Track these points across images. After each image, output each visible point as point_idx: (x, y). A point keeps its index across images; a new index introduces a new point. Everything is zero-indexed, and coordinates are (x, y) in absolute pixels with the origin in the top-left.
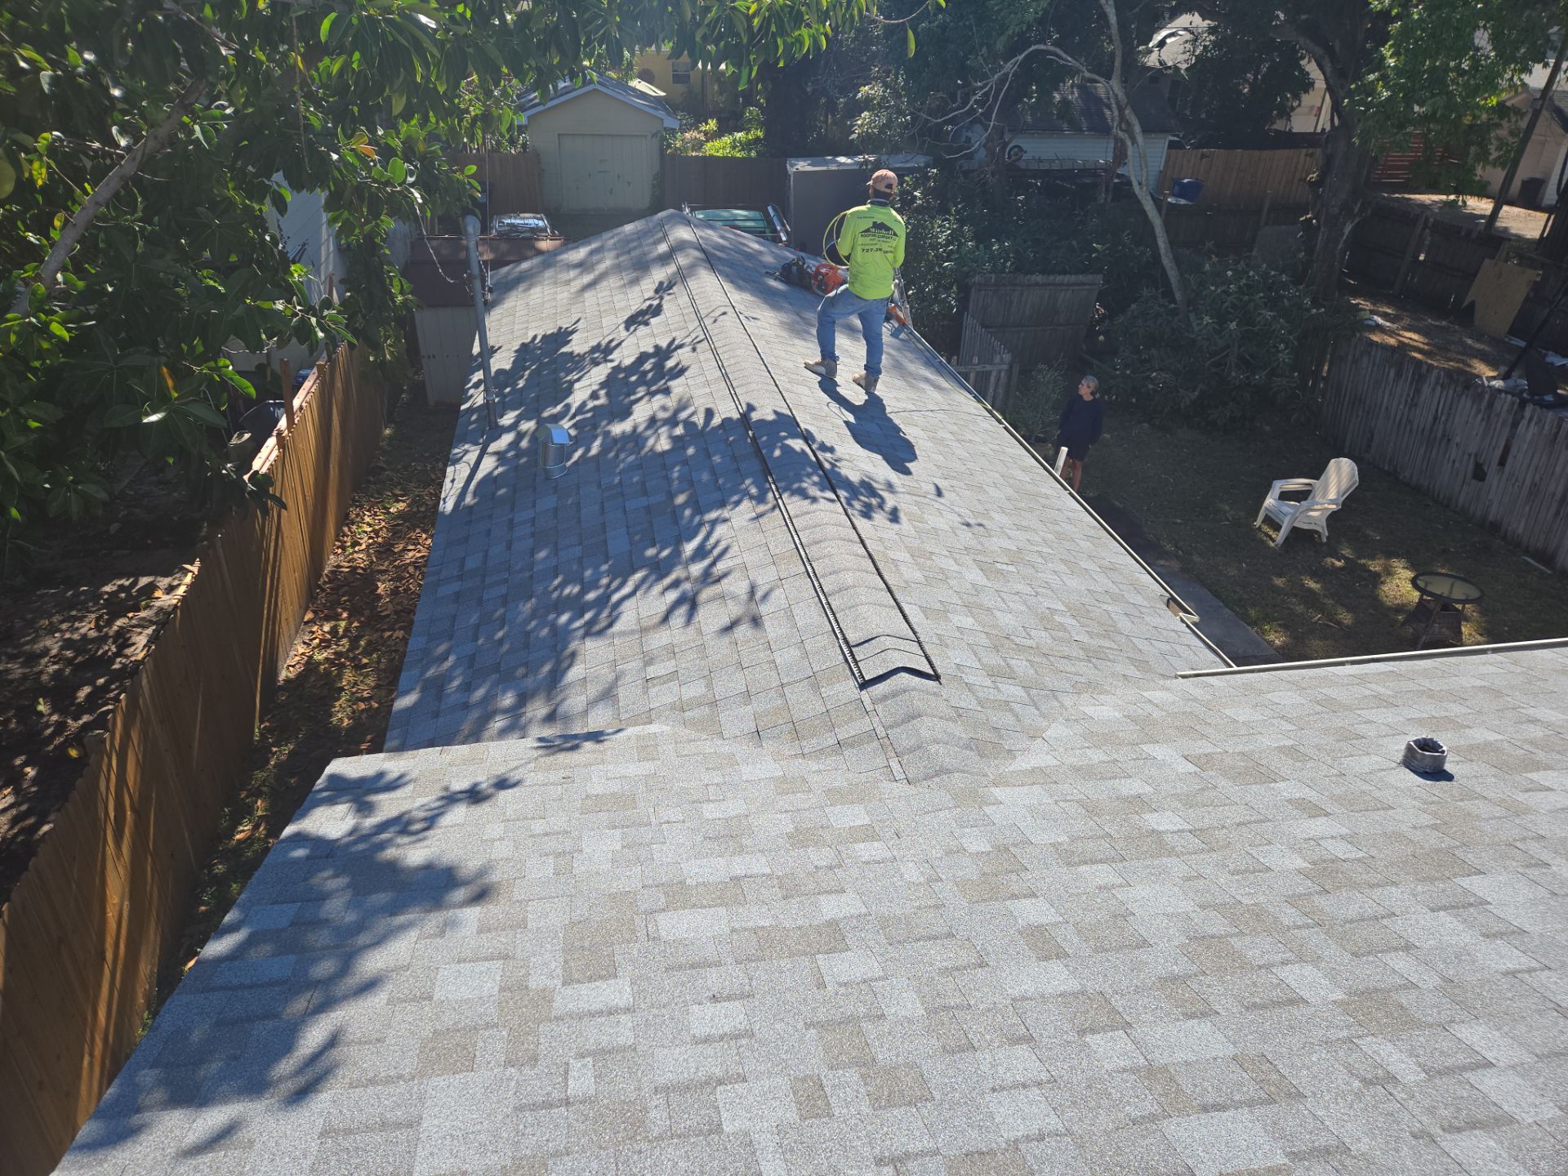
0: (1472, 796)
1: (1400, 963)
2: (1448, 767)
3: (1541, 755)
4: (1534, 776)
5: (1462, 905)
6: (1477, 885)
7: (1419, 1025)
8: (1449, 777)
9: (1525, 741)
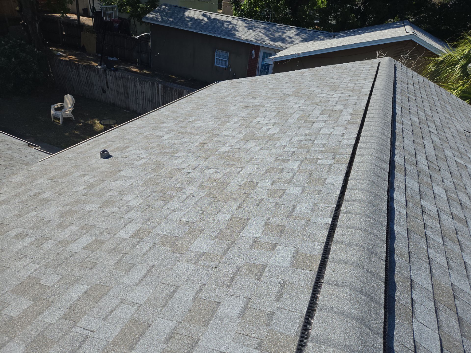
0: (117, 158)
1: (110, 194)
2: (111, 155)
3: (129, 145)
4: (128, 149)
5: (119, 179)
6: (122, 173)
7: (116, 202)
8: (111, 156)
9: (125, 144)
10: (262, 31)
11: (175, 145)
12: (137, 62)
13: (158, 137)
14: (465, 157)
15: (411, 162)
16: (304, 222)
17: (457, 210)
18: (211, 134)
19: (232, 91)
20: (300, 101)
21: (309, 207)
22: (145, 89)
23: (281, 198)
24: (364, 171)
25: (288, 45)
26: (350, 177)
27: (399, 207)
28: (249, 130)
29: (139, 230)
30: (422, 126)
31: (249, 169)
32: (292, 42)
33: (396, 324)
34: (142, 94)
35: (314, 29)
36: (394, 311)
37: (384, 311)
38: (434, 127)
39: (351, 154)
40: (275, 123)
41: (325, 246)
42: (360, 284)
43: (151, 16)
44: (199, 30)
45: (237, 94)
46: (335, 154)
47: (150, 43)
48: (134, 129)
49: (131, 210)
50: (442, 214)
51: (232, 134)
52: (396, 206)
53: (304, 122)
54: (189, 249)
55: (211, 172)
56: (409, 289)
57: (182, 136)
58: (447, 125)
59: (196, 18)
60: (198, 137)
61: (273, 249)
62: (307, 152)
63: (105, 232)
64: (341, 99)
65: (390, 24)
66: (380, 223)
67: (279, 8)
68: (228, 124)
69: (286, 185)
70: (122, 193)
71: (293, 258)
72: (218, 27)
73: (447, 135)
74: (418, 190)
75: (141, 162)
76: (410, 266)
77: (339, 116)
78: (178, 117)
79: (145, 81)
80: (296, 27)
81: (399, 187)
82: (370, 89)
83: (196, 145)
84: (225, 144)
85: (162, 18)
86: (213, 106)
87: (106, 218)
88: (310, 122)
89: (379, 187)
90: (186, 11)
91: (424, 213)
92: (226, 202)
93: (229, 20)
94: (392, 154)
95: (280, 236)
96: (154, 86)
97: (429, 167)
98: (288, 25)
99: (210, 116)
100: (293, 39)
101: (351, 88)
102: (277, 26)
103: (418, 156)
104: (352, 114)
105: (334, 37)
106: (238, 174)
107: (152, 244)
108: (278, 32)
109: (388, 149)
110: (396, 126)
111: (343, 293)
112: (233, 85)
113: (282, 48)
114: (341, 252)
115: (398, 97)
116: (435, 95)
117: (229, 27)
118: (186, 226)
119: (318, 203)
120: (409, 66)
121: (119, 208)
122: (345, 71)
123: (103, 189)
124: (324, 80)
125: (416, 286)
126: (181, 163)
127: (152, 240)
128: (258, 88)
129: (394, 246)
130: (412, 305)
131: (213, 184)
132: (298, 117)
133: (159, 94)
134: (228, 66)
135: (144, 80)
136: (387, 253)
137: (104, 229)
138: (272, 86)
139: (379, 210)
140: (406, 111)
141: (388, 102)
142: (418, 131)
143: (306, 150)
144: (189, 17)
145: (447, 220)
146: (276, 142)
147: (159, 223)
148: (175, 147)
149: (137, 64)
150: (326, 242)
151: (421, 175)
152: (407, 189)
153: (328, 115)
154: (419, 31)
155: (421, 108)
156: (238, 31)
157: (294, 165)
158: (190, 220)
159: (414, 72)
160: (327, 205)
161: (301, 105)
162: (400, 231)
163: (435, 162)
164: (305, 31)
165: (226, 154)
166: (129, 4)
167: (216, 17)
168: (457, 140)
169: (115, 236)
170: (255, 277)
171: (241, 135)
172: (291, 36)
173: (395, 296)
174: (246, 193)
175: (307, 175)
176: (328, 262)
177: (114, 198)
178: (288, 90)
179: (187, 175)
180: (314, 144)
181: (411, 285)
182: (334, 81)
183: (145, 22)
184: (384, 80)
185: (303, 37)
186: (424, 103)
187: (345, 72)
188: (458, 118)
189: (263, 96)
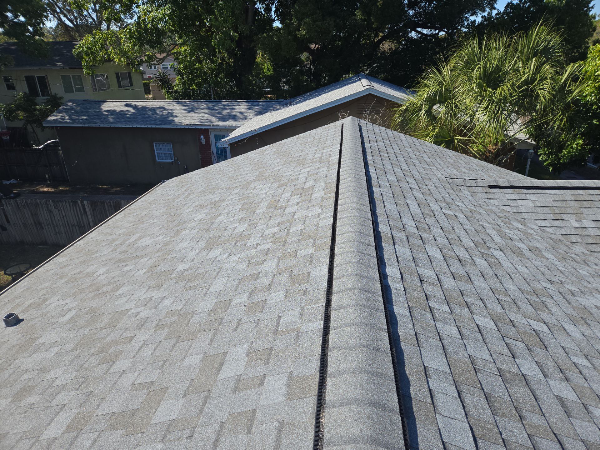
0: (31, 320)
1: (26, 377)
2: (21, 318)
3: (47, 296)
4: (47, 303)
5: (36, 351)
6: (40, 341)
7: (36, 386)
8: (23, 320)
9: (41, 296)
10: (206, 111)
11: (115, 280)
12: (47, 178)
13: (89, 275)
14: (453, 207)
15: (397, 227)
16: (293, 335)
17: (456, 268)
18: (163, 252)
19: (183, 189)
20: (267, 185)
21: (296, 314)
22: (64, 211)
23: (262, 312)
24: (348, 252)
25: (242, 122)
26: (335, 264)
27: (395, 284)
28: (211, 235)
29: (76, 419)
30: (401, 184)
31: (218, 285)
32: (245, 118)
33: (418, 429)
34: (62, 219)
35: (266, 99)
36: (413, 413)
37: (400, 419)
38: (414, 182)
39: (331, 235)
40: (242, 218)
41: (322, 358)
42: (368, 394)
43: (55, 118)
44: (125, 124)
45: (190, 192)
46: (315, 240)
47: (60, 152)
48: (53, 271)
49: (60, 392)
50: (442, 278)
51: (190, 245)
52: (391, 284)
53: (275, 210)
54: (152, 423)
55: (169, 303)
56: (424, 378)
57: (123, 264)
58: (427, 177)
59: (118, 110)
60: (146, 259)
61: (262, 383)
62: (284, 245)
63: (24, 438)
64: (310, 173)
65: (346, 80)
66: (376, 309)
67: (220, 82)
68: (184, 232)
69: (266, 294)
70: (43, 370)
71: (288, 387)
72: (149, 116)
73: (430, 187)
74: (411, 258)
75: (67, 317)
76: (420, 350)
77: (312, 194)
78: (115, 240)
79: (63, 201)
80: (245, 100)
81: (390, 260)
82: (338, 156)
83: (145, 271)
84: (184, 259)
85: (70, 118)
86: (161, 214)
87: (23, 415)
88: (281, 208)
89: (367, 266)
90: (103, 104)
91: (423, 282)
92: (194, 338)
93: (162, 105)
94: (375, 224)
95: (268, 363)
96: (77, 205)
97: (417, 228)
98: (235, 99)
99: (158, 228)
100: (246, 115)
101: (319, 159)
102: (223, 103)
103: (403, 219)
104: (324, 189)
105: (291, 105)
106: (204, 295)
107: (97, 434)
108: (226, 109)
109: (369, 219)
110: (373, 191)
111: (350, 413)
112: (183, 183)
113: (235, 126)
114: (340, 361)
115: (369, 158)
116: (408, 148)
117: (164, 114)
118: (143, 390)
119: (306, 305)
120: (374, 122)
121: (42, 394)
122: (309, 140)
123: (15, 372)
124: (288, 156)
125: (431, 372)
126: (126, 302)
127: (96, 426)
128: (215, 180)
129: (397, 332)
130: (432, 397)
131: (173, 319)
132: (266, 205)
133: (86, 213)
134: (175, 158)
135: (60, 201)
136: (390, 343)
137: (21, 434)
138: (230, 174)
139: (373, 293)
140: (381, 172)
141: (360, 166)
142: (398, 191)
143: (282, 244)
144: (108, 111)
145: (448, 282)
146: (246, 241)
147: (103, 399)
148: (115, 282)
149: (48, 181)
150: (322, 353)
151: (411, 239)
152: (399, 259)
153: (299, 196)
154: (377, 82)
155: (396, 165)
156: (176, 116)
157: (271, 265)
158: (149, 380)
159: (381, 127)
160: (316, 306)
161: (268, 190)
162: (401, 312)
163: (423, 221)
164: (257, 103)
165: (186, 273)
166: (21, 109)
167: (144, 105)
168: (441, 190)
169: (41, 438)
170: (244, 431)
171: (202, 244)
172: (243, 111)
173: (410, 394)
174: (219, 318)
175: (287, 274)
176: (328, 378)
177: (32, 380)
178: (250, 175)
179: (136, 316)
180: (290, 234)
181: (425, 373)
182: (299, 155)
183: (47, 127)
184: (351, 143)
185: (256, 110)
186: (399, 158)
187: (310, 142)
188: (437, 166)
189: (222, 188)
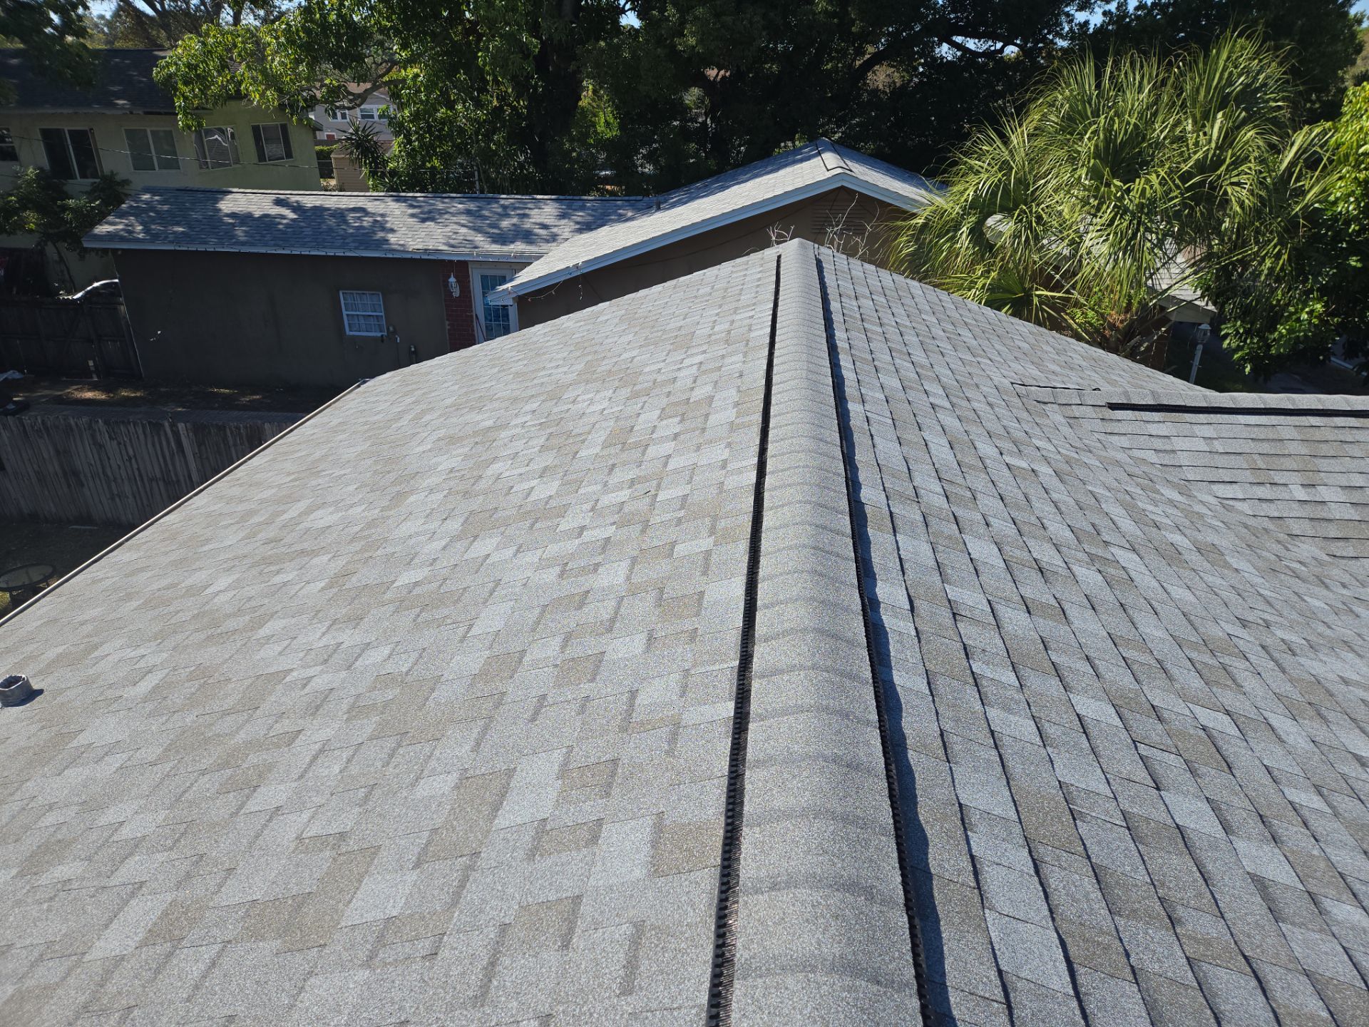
0: (61, 692)
1: (50, 819)
2: (36, 687)
3: (96, 640)
4: (96, 654)
5: (73, 762)
6: (82, 739)
7: (75, 840)
8: (40, 692)
9: (83, 637)
10: (463, 219)
11: (253, 603)
12: (93, 369)
13: (193, 591)
14: (1027, 450)
15: (901, 495)
16: (664, 732)
17: (1034, 588)
18: (363, 543)
19: (409, 400)
20: (602, 394)
21: (673, 684)
22: (132, 446)
23: (593, 680)
24: (790, 548)
25: (545, 247)
26: (762, 573)
27: (895, 621)
28: (475, 504)
29: (168, 914)
30: (912, 395)
31: (491, 619)
32: (553, 238)
34: (128, 464)
35: (602, 195)
36: (934, 908)
38: (941, 392)
39: (752, 509)
40: (545, 469)
41: (730, 784)
42: (834, 864)
43: (110, 228)
44: (275, 245)
45: (424, 407)
46: (715, 519)
47: (123, 308)
48: (108, 583)
49: (131, 854)
50: (1001, 610)
51: (426, 526)
52: (888, 620)
53: (622, 450)
54: (343, 924)
55: (379, 659)
56: (960, 832)
57: (273, 568)
58: (969, 381)
59: (257, 214)
60: (325, 558)
61: (594, 839)
62: (643, 531)
63: (49, 956)
64: (703, 368)
65: (788, 154)
66: (852, 677)
67: (495, 153)
68: (412, 499)
69: (604, 640)
70: (91, 806)
71: (653, 846)
72: (331, 230)
73: (975, 405)
74: (932, 563)
75: (145, 686)
76: (951, 768)
77: (707, 416)
78: (251, 513)
79: (129, 423)
80: (553, 197)
81: (885, 569)
82: (768, 330)
83: (323, 584)
84: (412, 559)
85: (147, 230)
86: (358, 455)
87: (45, 906)
88: (636, 445)
89: (834, 580)
90: (222, 199)
91: (957, 617)
92: (439, 736)
93: (360, 205)
94: (853, 486)
95: (608, 794)
96: (162, 433)
97: (947, 497)
98: (530, 194)
99: (352, 488)
100: (555, 230)
101: (723, 335)
102: (502, 202)
103: (915, 474)
104: (737, 404)
105: (659, 209)
106: (462, 641)
107: (217, 948)
108: (508, 216)
109: (839, 475)
110: (848, 411)
111: (793, 905)
112: (407, 385)
113: (530, 257)
114: (771, 790)
115: (840, 335)
116: (927, 313)
117: (365, 224)
118: (321, 851)
119: (694, 666)
120: (850, 252)
121: (89, 859)
122: (701, 292)
123: (24, 809)
124: (653, 327)
125: (974, 818)
126: (280, 654)
127: (215, 931)
128: (483, 379)
129: (901, 729)
130: (976, 873)
131: (390, 694)
132: (603, 438)
133: (183, 452)
134: (388, 329)
135: (123, 422)
136: (885, 753)
137: (42, 948)
138: (518, 367)
139: (847, 641)
140: (866, 367)
141: (817, 353)
142: (903, 411)
143: (639, 527)
144: (233, 215)
145: (1014, 619)
146: (556, 521)
147: (230, 871)
148: (254, 609)
149: (94, 376)
150: (731, 772)
151: (933, 521)
152: (906, 566)
153: (679, 418)
154: (858, 161)
155: (900, 352)
156: (392, 231)
157: (614, 575)
158: (334, 829)
159: (867, 266)
160: (717, 667)
161: (606, 404)
162: (909, 685)
163: (960, 480)
164: (580, 203)
165: (417, 591)
166: (30, 206)
167: (318, 203)
168: (1002, 411)
169: (87, 958)
170: (555, 943)
171: (455, 525)
172: (548, 221)
173: (928, 864)
174: (495, 692)
175: (651, 597)
176: (745, 829)
177: (64, 829)
178: (565, 369)
179: (304, 686)
180: (657, 504)
181: (962, 820)
182: (679, 324)
183: (93, 249)
184: (797, 299)
185: (579, 219)
186: (906, 338)
187: (702, 296)
188: (993, 357)
189: (499, 398)
